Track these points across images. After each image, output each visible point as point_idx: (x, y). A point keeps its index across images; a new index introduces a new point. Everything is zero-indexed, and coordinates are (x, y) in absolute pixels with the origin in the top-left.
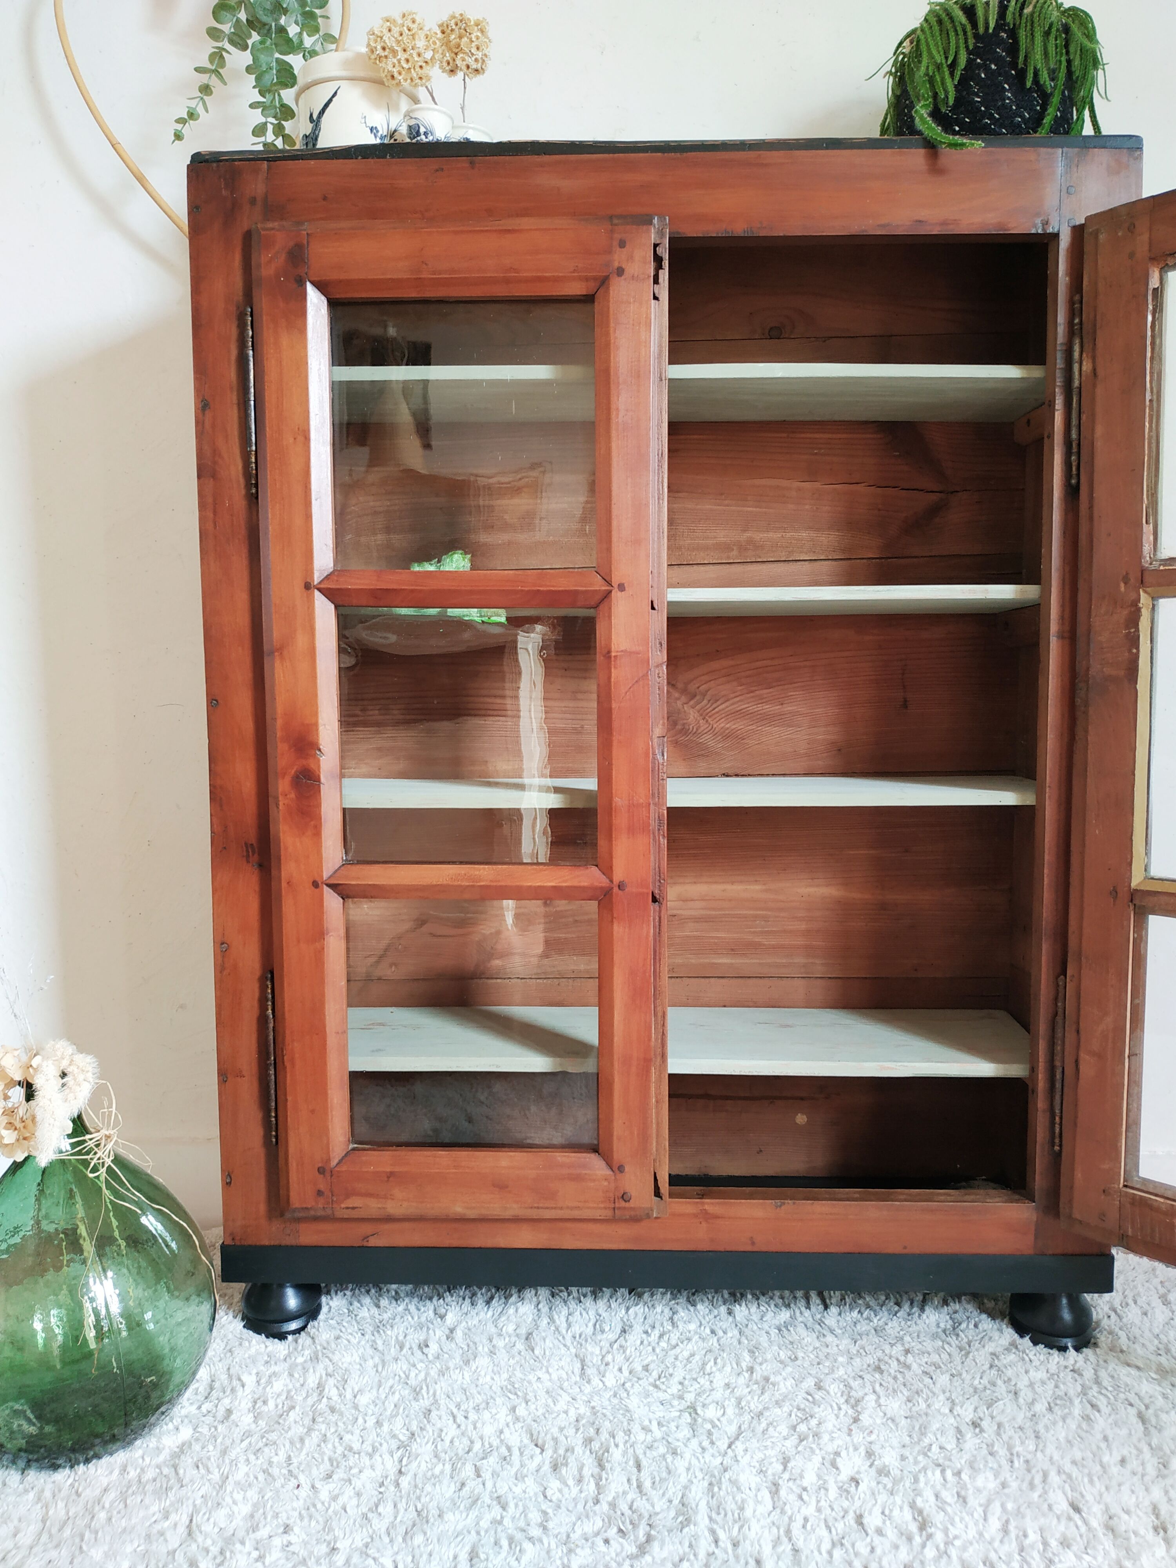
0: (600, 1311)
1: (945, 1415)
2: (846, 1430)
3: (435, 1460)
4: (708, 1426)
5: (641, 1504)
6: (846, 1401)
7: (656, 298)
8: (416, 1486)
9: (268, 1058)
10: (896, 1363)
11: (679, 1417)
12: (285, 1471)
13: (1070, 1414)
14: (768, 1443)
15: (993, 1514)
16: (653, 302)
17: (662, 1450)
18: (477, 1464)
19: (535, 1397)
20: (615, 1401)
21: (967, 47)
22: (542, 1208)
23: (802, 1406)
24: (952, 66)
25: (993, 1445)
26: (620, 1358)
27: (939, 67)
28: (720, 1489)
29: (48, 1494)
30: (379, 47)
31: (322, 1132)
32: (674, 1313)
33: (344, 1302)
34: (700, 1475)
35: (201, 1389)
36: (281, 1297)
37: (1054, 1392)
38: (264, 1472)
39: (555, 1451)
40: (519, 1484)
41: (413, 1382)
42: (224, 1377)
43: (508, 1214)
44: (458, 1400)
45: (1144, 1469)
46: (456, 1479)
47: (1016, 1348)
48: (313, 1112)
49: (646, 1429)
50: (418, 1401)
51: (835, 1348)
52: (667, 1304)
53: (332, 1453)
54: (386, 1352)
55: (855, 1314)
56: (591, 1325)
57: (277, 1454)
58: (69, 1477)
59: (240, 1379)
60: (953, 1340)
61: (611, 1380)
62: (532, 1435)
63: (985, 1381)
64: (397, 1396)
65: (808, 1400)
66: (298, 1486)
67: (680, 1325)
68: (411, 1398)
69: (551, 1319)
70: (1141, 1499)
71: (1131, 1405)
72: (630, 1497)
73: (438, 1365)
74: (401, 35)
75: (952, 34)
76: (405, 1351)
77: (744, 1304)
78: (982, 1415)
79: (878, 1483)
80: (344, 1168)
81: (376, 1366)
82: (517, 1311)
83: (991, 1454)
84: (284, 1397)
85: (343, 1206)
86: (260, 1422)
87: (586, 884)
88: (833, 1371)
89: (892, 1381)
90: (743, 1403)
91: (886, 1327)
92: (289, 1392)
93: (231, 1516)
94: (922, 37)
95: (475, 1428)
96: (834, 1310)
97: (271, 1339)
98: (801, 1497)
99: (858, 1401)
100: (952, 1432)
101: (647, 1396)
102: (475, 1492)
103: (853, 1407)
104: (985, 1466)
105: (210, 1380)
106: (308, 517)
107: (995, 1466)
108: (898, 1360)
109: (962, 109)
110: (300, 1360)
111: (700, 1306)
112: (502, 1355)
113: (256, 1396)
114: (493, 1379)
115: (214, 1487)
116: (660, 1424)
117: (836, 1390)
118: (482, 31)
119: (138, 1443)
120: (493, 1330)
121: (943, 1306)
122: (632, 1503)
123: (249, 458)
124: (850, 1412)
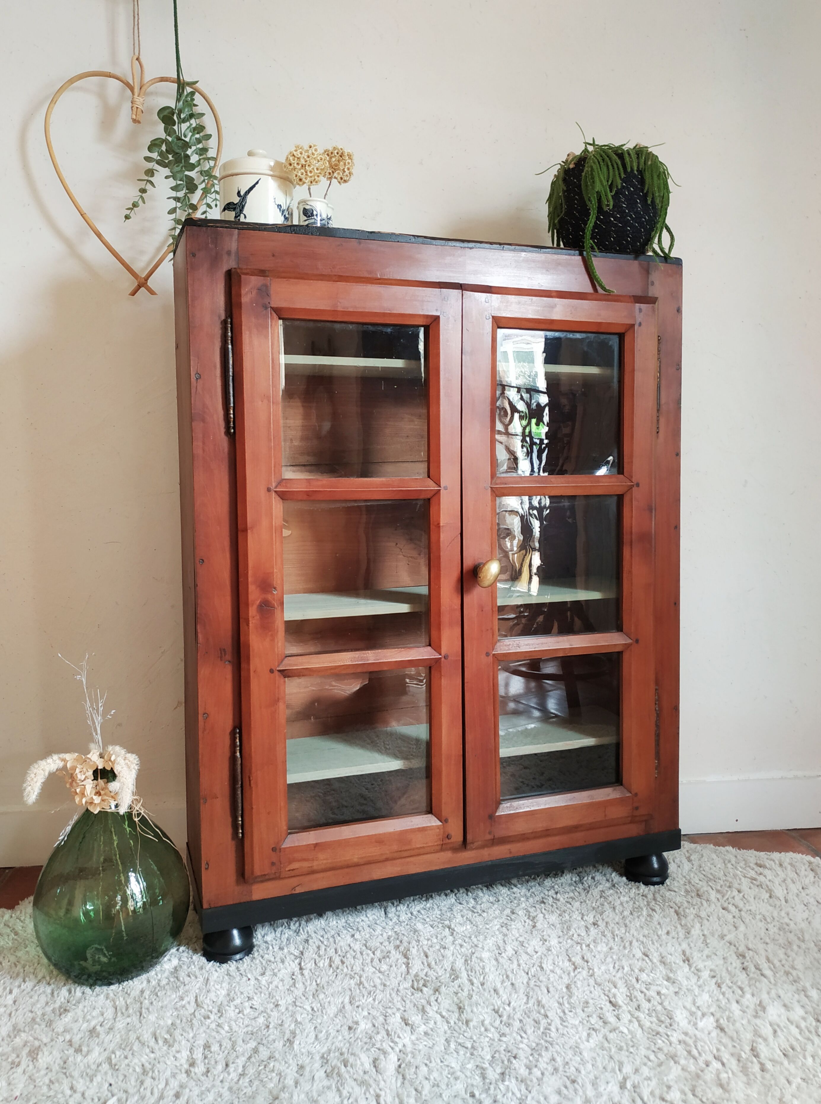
1: (579, 921)
2: (529, 932)
6: (528, 918)
12: (238, 974)
13: (642, 914)
25: (604, 932)
28: (471, 961)
29: (111, 995)
37: (633, 906)
45: (678, 936)
51: (518, 894)
58: (119, 988)
60: (580, 885)
63: (598, 904)
70: (676, 949)
71: (672, 908)
78: (597, 919)
83: (603, 936)
88: (519, 905)
89: (550, 907)
93: (217, 996)
99: (534, 918)
100: (583, 929)
104: (601, 942)
107: (606, 941)
108: (553, 897)
117: (522, 913)
124: (531, 923)
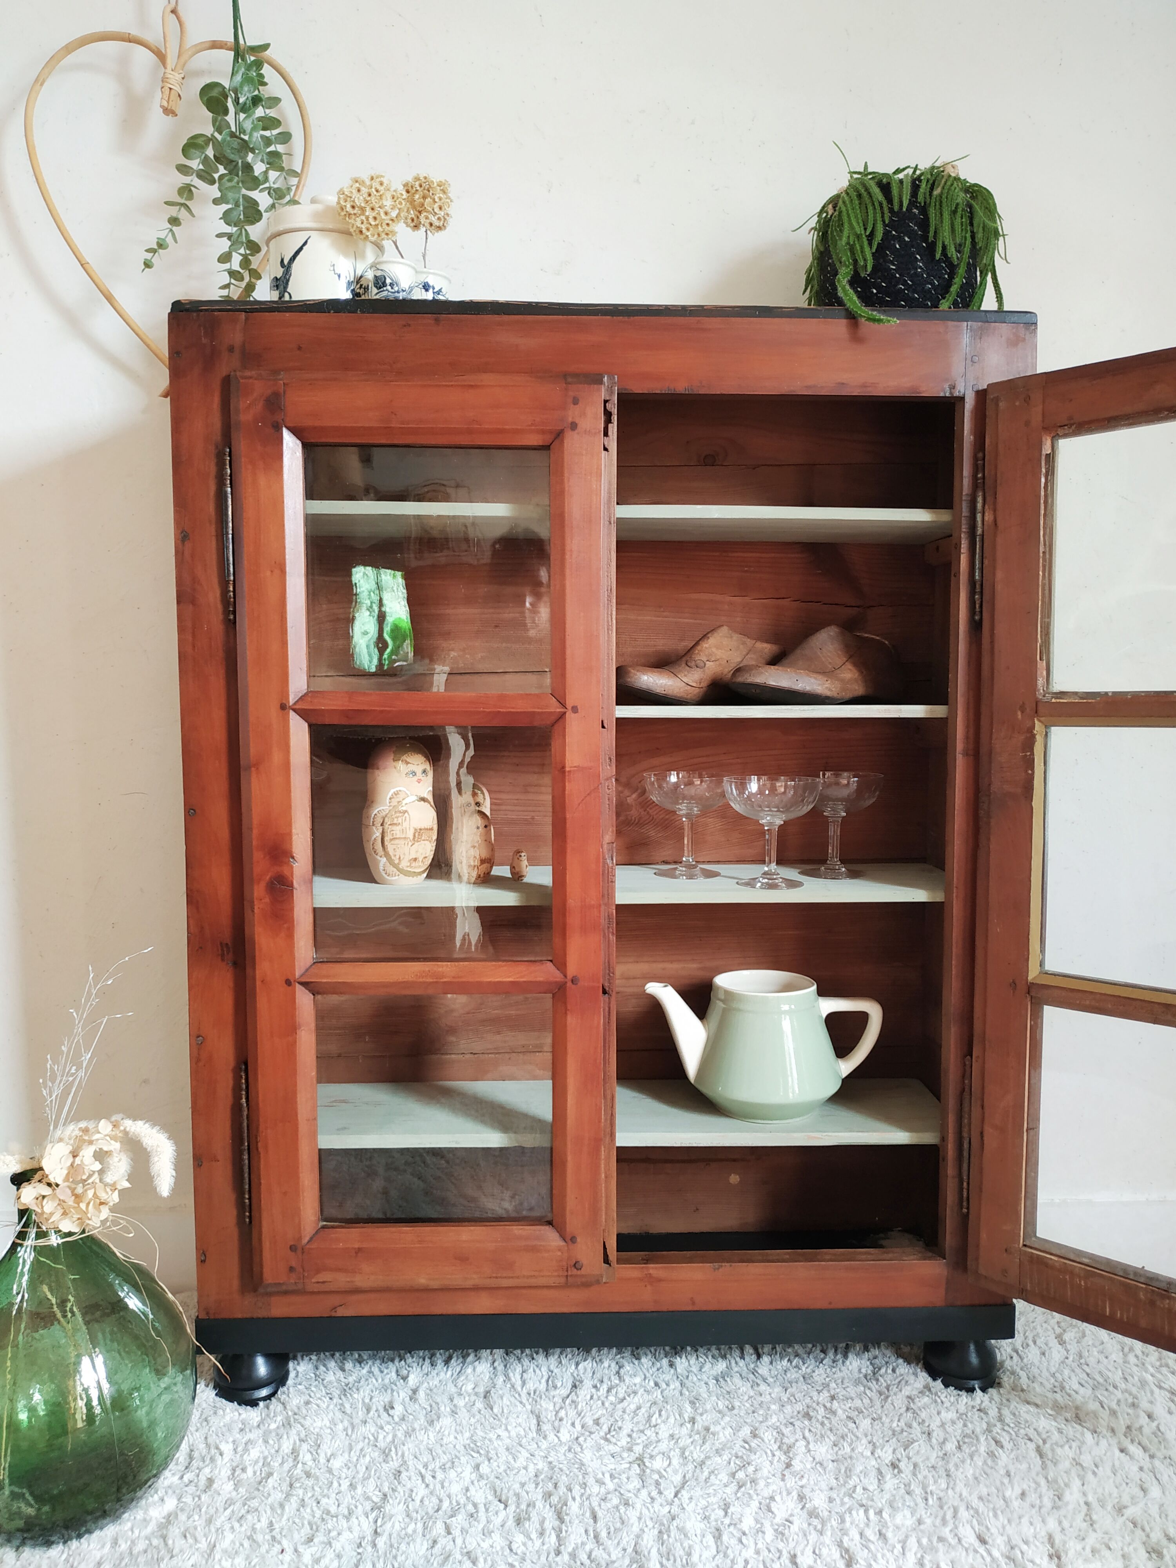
0: (552, 1367)
1: (867, 1458)
2: (779, 1475)
3: (407, 1520)
4: (656, 1477)
5: (598, 1553)
6: (779, 1447)
7: (606, 449)
8: (391, 1546)
9: (242, 1143)
10: (822, 1409)
11: (629, 1469)
12: (268, 1537)
13: (977, 1451)
14: (711, 1491)
15: (910, 1550)
16: (604, 452)
17: (615, 1501)
18: (448, 1521)
19: (497, 1454)
20: (570, 1455)
21: (884, 221)
22: (501, 1277)
23: (740, 1454)
24: (871, 237)
25: (910, 1484)
26: (572, 1413)
27: (858, 237)
28: (669, 1536)
30: (348, 206)
31: (293, 1213)
32: (620, 1367)
33: (310, 1366)
34: (650, 1524)
35: (181, 1459)
36: (252, 1365)
37: (963, 1431)
38: (249, 1539)
39: (518, 1506)
40: (487, 1540)
41: (382, 1444)
42: (202, 1446)
43: (469, 1283)
44: (425, 1460)
45: (1041, 1502)
46: (428, 1537)
47: (930, 1390)
48: (285, 1193)
49: (601, 1482)
50: (387, 1463)
51: (768, 1397)
52: (613, 1359)
53: (311, 1517)
54: (354, 1415)
55: (785, 1362)
56: (544, 1381)
57: (259, 1521)
58: (63, 1552)
59: (217, 1448)
60: (873, 1385)
61: (565, 1436)
62: (495, 1492)
63: (902, 1424)
64: (368, 1459)
65: (745, 1448)
66: (283, 1551)
67: (627, 1378)
68: (381, 1460)
69: (507, 1376)
70: (1038, 1529)
71: (1030, 1440)
72: (588, 1548)
73: (404, 1426)
74: (370, 195)
75: (870, 208)
76: (372, 1413)
77: (684, 1357)
78: (900, 1457)
79: (809, 1524)
80: (314, 1246)
81: (345, 1429)
82: (474, 1370)
83: (908, 1493)
84: (261, 1464)
85: (314, 1280)
86: (240, 1489)
87: (541, 979)
88: (767, 1419)
89: (820, 1427)
90: (687, 1454)
91: (814, 1375)
92: (265, 1458)
94: (844, 209)
95: (443, 1487)
96: (766, 1359)
97: (244, 1406)
98: (740, 1541)
99: (790, 1447)
100: (874, 1473)
101: (599, 1449)
102: (447, 1549)
103: (785, 1453)
104: (903, 1505)
105: (188, 1450)
106: (284, 643)
107: (912, 1504)
108: (825, 1406)
109: (880, 274)
110: (273, 1426)
111: (644, 1360)
112: (463, 1414)
113: (234, 1464)
114: (456, 1438)
115: (203, 1556)
116: (612, 1476)
117: (770, 1437)
118: (444, 192)
119: (126, 1516)
120: (453, 1390)
121: (864, 1352)
122: (591, 1553)
123: (227, 587)
124: (783, 1458)
